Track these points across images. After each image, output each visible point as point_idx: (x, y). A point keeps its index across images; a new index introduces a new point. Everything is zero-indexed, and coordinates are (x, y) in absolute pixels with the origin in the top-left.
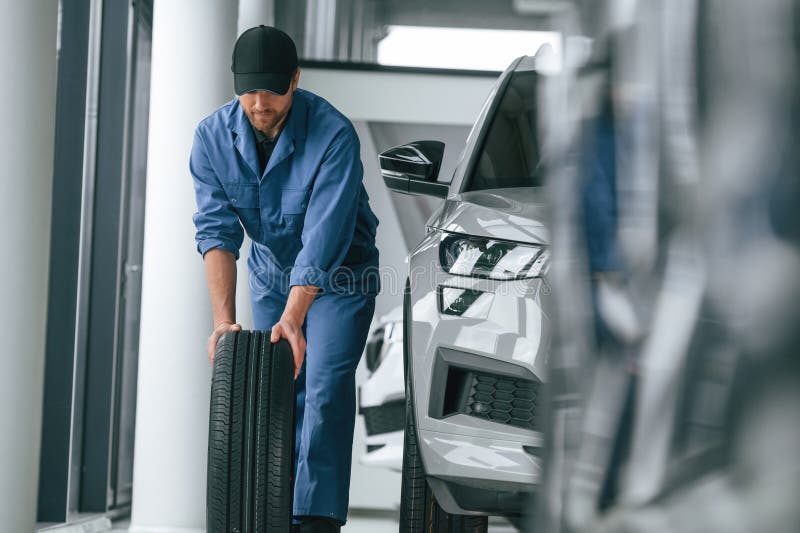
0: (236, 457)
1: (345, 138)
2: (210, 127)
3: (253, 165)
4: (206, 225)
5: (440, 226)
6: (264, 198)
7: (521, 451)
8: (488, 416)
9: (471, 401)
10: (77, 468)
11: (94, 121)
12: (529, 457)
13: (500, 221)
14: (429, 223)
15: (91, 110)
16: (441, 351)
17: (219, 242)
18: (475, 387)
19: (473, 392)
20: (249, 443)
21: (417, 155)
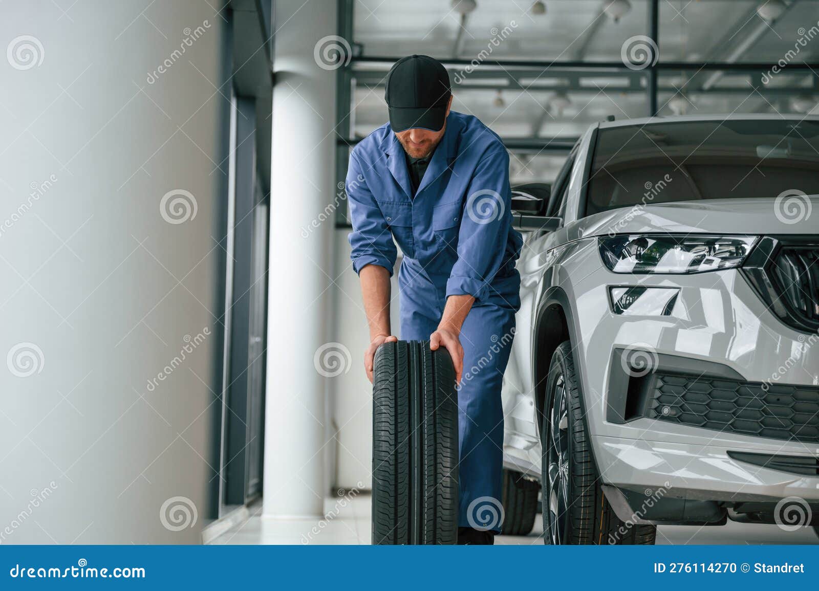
0: (403, 468)
1: (496, 152)
2: (365, 149)
4: (361, 243)
6: (417, 215)
7: (725, 456)
8: (679, 418)
9: (655, 404)
12: (734, 463)
17: (373, 258)
18: (660, 389)
19: (658, 394)
20: (416, 452)
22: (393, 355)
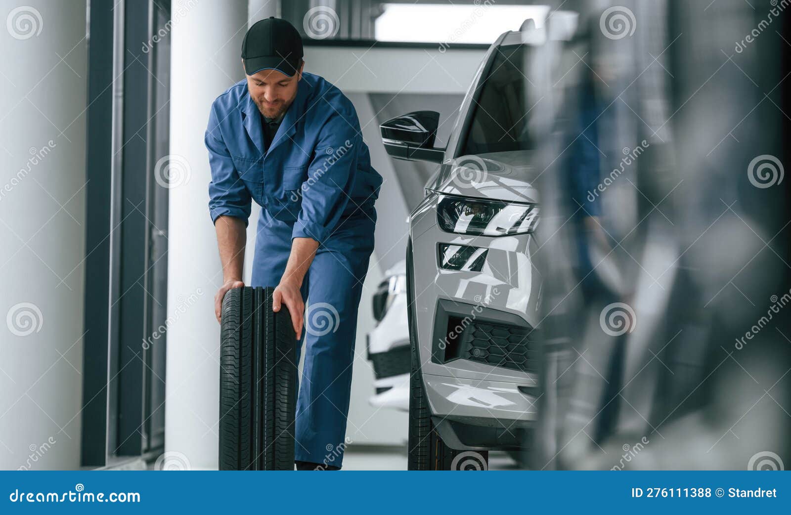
2: (225, 103)
3: (258, 144)
4: (216, 195)
5: (437, 188)
6: (268, 172)
7: (516, 391)
8: (487, 360)
9: (470, 347)
10: (114, 417)
11: (121, 101)
12: (524, 397)
13: (492, 183)
14: (427, 186)
15: (117, 91)
16: (442, 302)
18: (473, 334)
19: (472, 339)
21: (414, 124)
22: (240, 298)
